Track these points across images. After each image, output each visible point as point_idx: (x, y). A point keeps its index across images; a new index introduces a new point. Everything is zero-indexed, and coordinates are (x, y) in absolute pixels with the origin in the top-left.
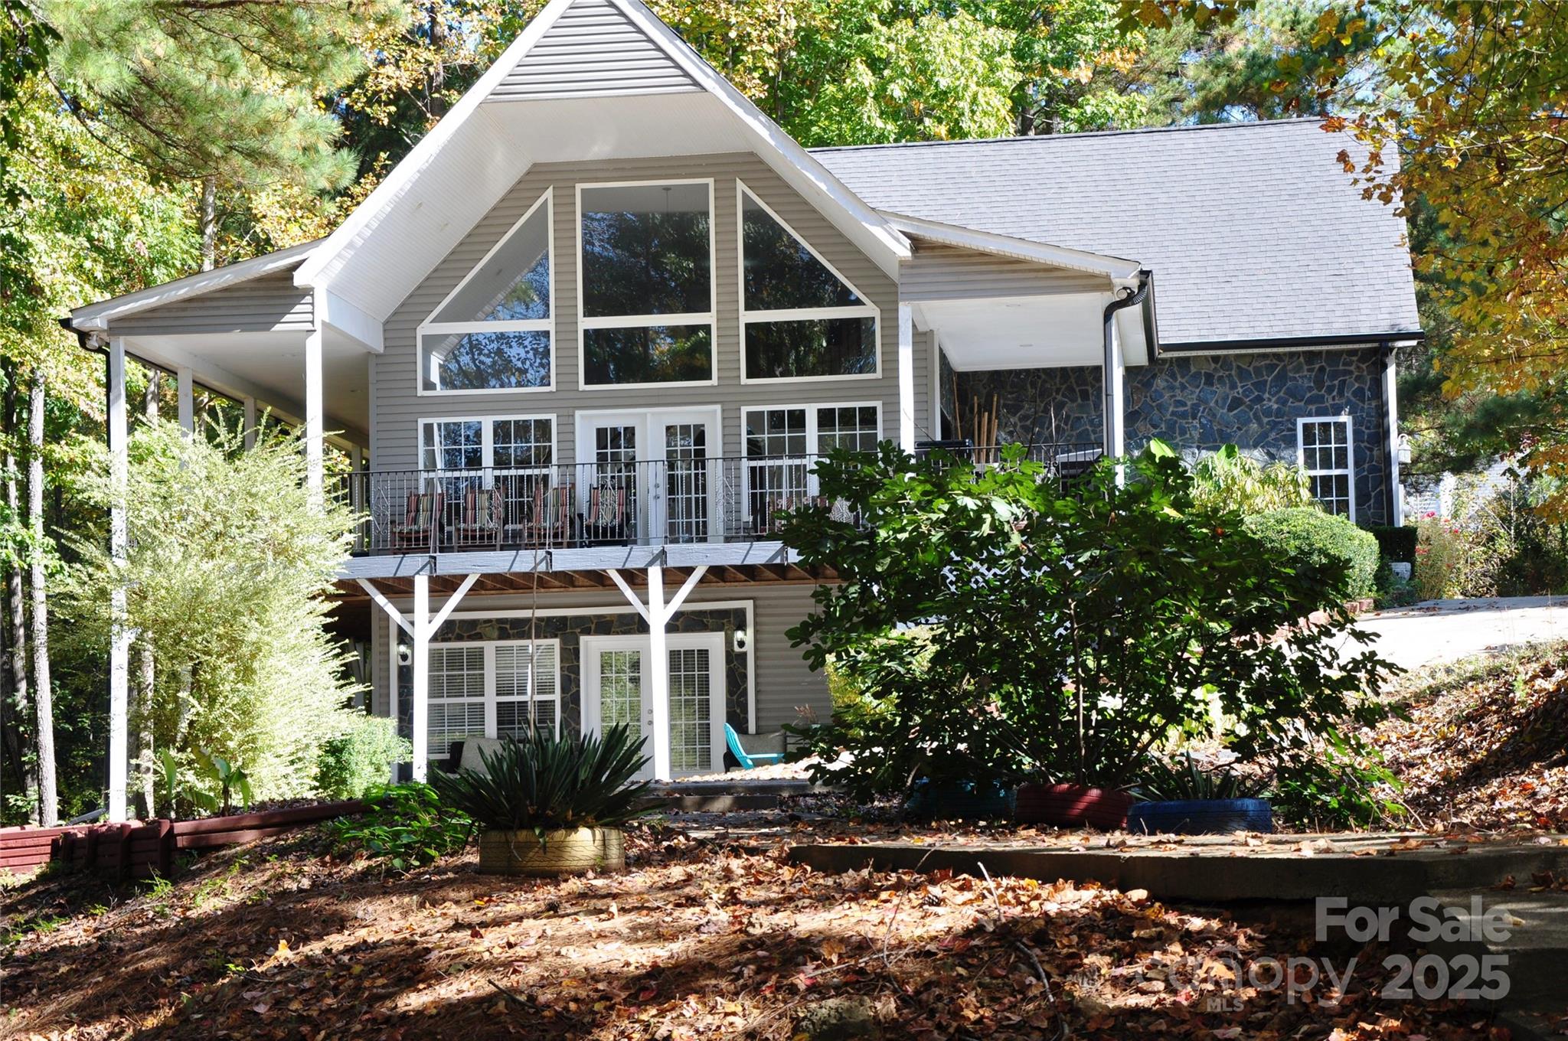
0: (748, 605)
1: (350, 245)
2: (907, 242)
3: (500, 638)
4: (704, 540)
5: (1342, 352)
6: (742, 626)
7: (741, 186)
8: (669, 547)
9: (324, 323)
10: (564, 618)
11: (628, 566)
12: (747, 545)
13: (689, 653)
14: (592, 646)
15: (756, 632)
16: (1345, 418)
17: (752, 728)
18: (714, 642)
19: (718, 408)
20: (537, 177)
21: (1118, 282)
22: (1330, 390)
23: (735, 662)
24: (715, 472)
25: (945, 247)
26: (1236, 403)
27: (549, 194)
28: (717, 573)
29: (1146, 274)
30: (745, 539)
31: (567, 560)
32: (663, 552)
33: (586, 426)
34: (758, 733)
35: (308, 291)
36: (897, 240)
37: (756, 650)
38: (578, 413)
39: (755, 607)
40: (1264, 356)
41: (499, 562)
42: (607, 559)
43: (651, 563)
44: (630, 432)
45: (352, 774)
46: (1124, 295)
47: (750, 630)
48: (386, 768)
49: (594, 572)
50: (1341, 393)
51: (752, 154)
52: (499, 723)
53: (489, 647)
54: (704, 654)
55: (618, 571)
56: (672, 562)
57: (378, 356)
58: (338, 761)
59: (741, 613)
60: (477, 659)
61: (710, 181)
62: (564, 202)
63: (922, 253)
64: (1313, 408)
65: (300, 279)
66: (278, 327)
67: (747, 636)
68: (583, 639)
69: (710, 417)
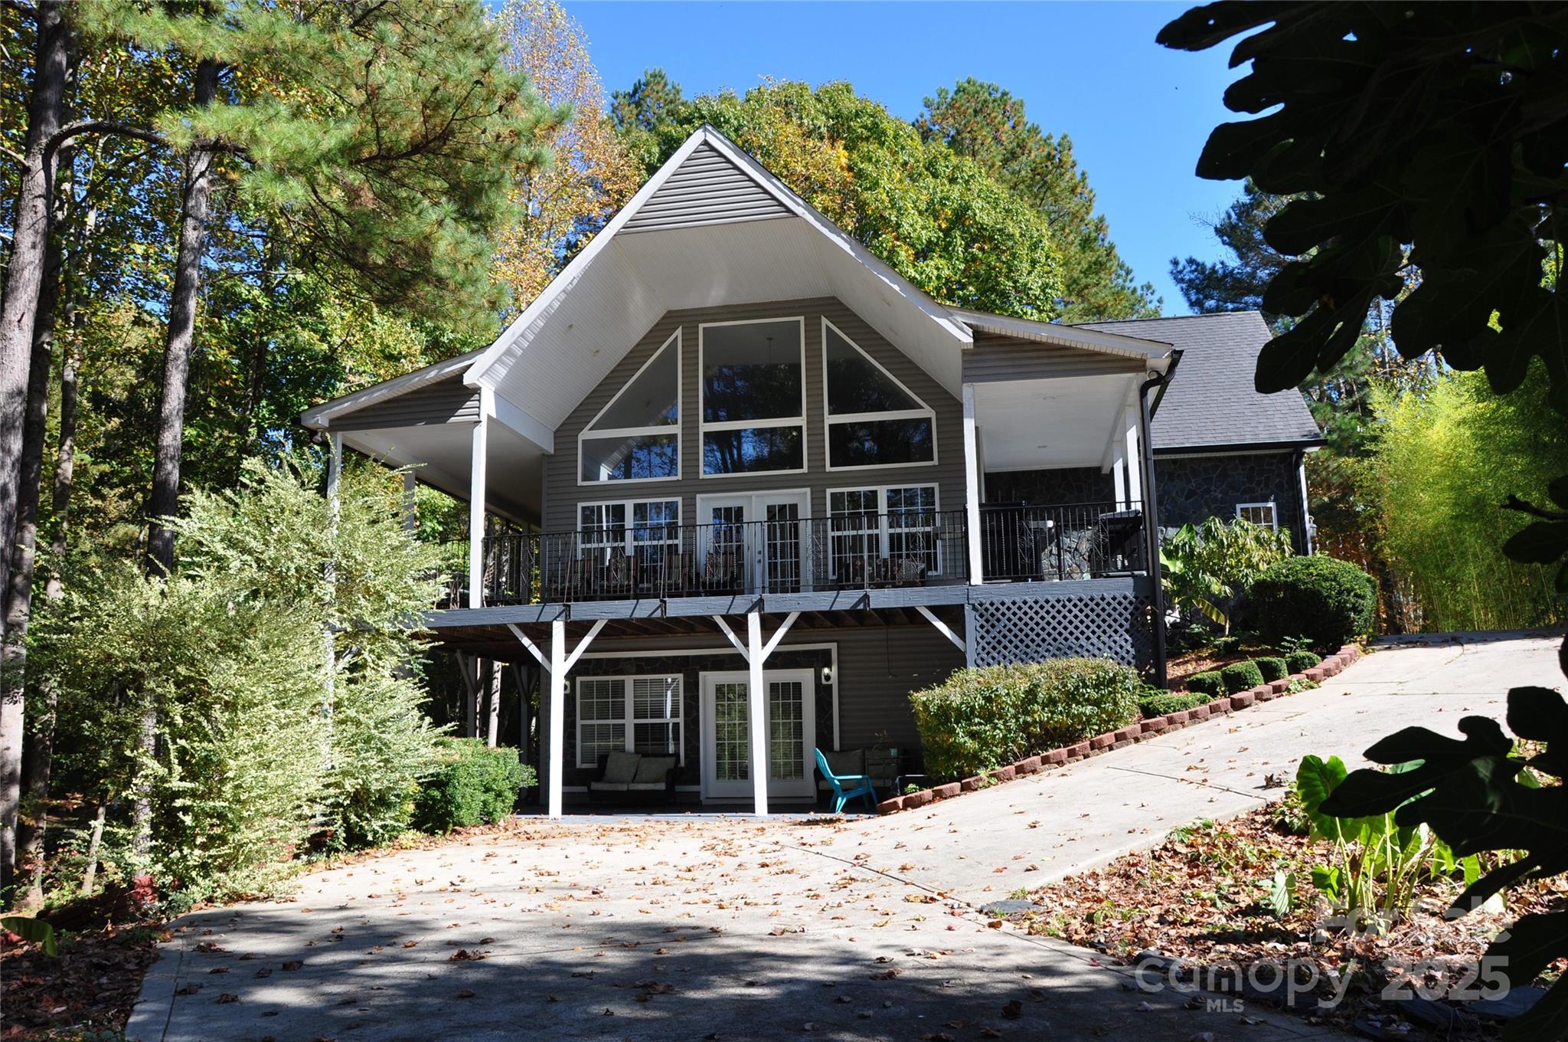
0: (833, 647)
1: (509, 352)
2: (970, 332)
3: (637, 673)
4: (796, 590)
5: (1266, 456)
6: (829, 665)
7: (825, 321)
8: (766, 596)
9: (489, 417)
10: (687, 657)
11: (731, 612)
12: (835, 593)
13: (786, 685)
14: (710, 680)
15: (839, 669)
16: (1271, 504)
17: (837, 745)
18: (805, 676)
19: (808, 490)
20: (671, 320)
21: (1151, 362)
22: (1259, 483)
23: (823, 692)
24: (806, 530)
25: (1001, 337)
26: (1191, 494)
27: (679, 332)
28: (807, 620)
29: (1176, 356)
30: (831, 589)
31: (680, 607)
32: (761, 600)
33: (705, 506)
34: (842, 750)
35: (475, 391)
36: (961, 329)
37: (840, 683)
38: (698, 496)
39: (839, 648)
40: (1209, 459)
41: (622, 609)
42: (713, 606)
43: (750, 610)
44: (740, 510)
45: (459, 807)
46: (1155, 376)
47: (835, 668)
48: (509, 794)
49: (702, 617)
50: (1267, 486)
51: (833, 298)
52: (636, 740)
53: (629, 680)
54: (798, 686)
55: (723, 617)
56: (769, 609)
57: (549, 456)
58: (444, 795)
59: (827, 653)
60: (619, 689)
61: (802, 319)
62: (690, 339)
63: (982, 343)
64: (1247, 496)
65: (468, 379)
66: (453, 419)
67: (831, 672)
68: (702, 674)
69: (801, 498)
